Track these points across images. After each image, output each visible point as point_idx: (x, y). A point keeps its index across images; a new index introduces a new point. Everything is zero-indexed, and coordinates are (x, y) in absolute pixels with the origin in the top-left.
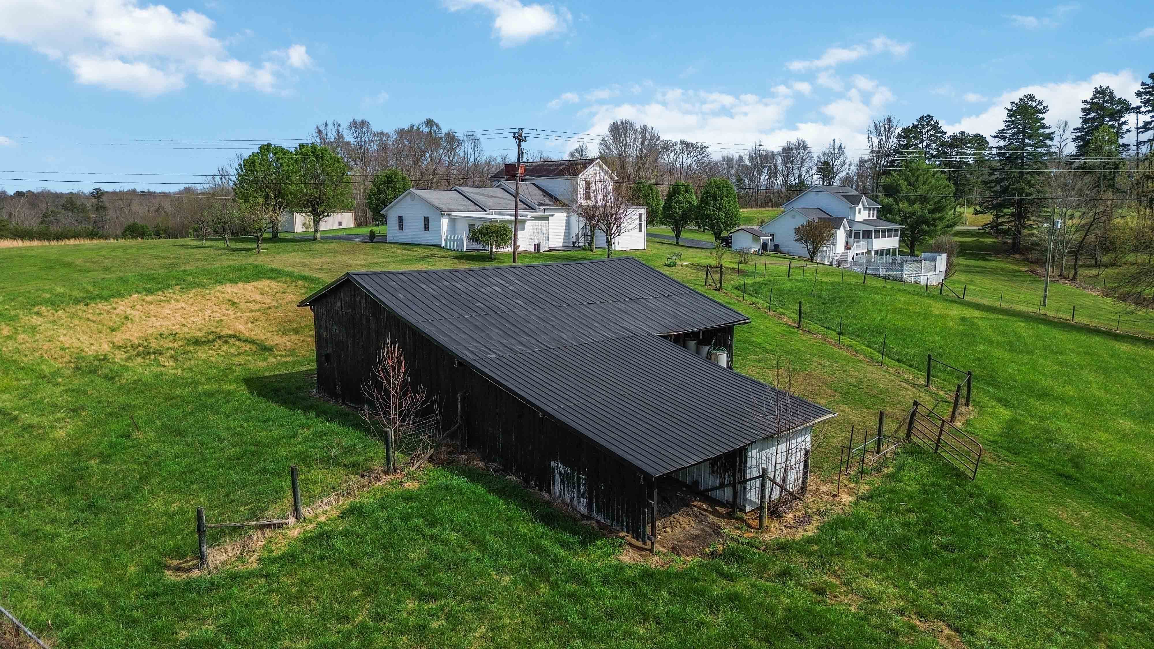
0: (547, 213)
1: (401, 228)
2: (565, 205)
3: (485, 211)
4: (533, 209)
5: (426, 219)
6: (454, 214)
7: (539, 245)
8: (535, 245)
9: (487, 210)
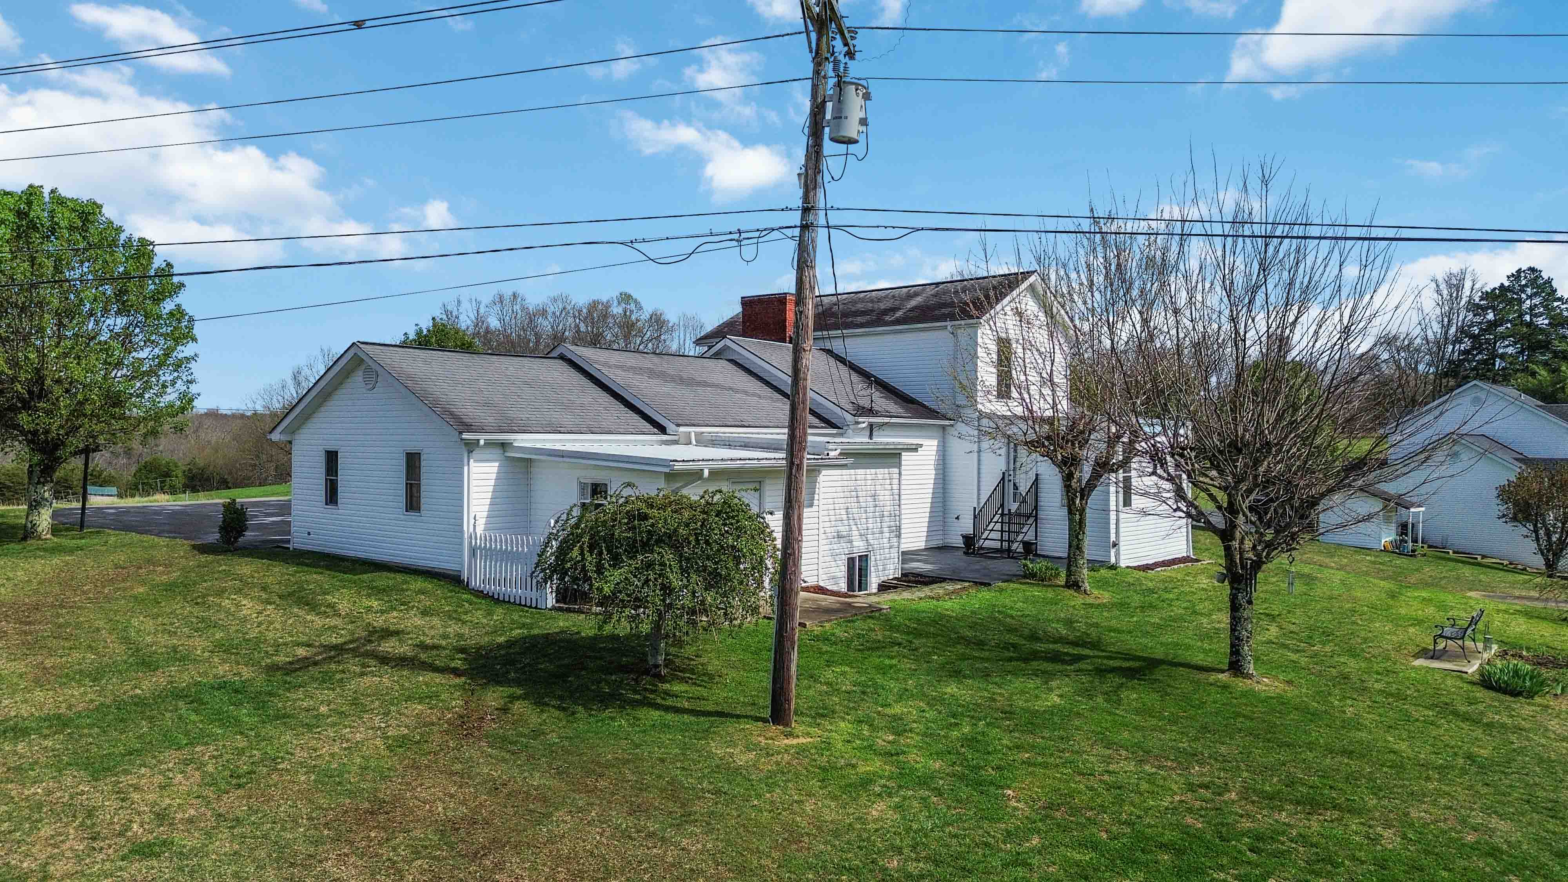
0: (885, 439)
1: (332, 496)
2: (932, 413)
3: (663, 430)
4: (833, 426)
5: (413, 461)
6: (524, 440)
7: (864, 558)
8: (851, 561)
9: (671, 427)
